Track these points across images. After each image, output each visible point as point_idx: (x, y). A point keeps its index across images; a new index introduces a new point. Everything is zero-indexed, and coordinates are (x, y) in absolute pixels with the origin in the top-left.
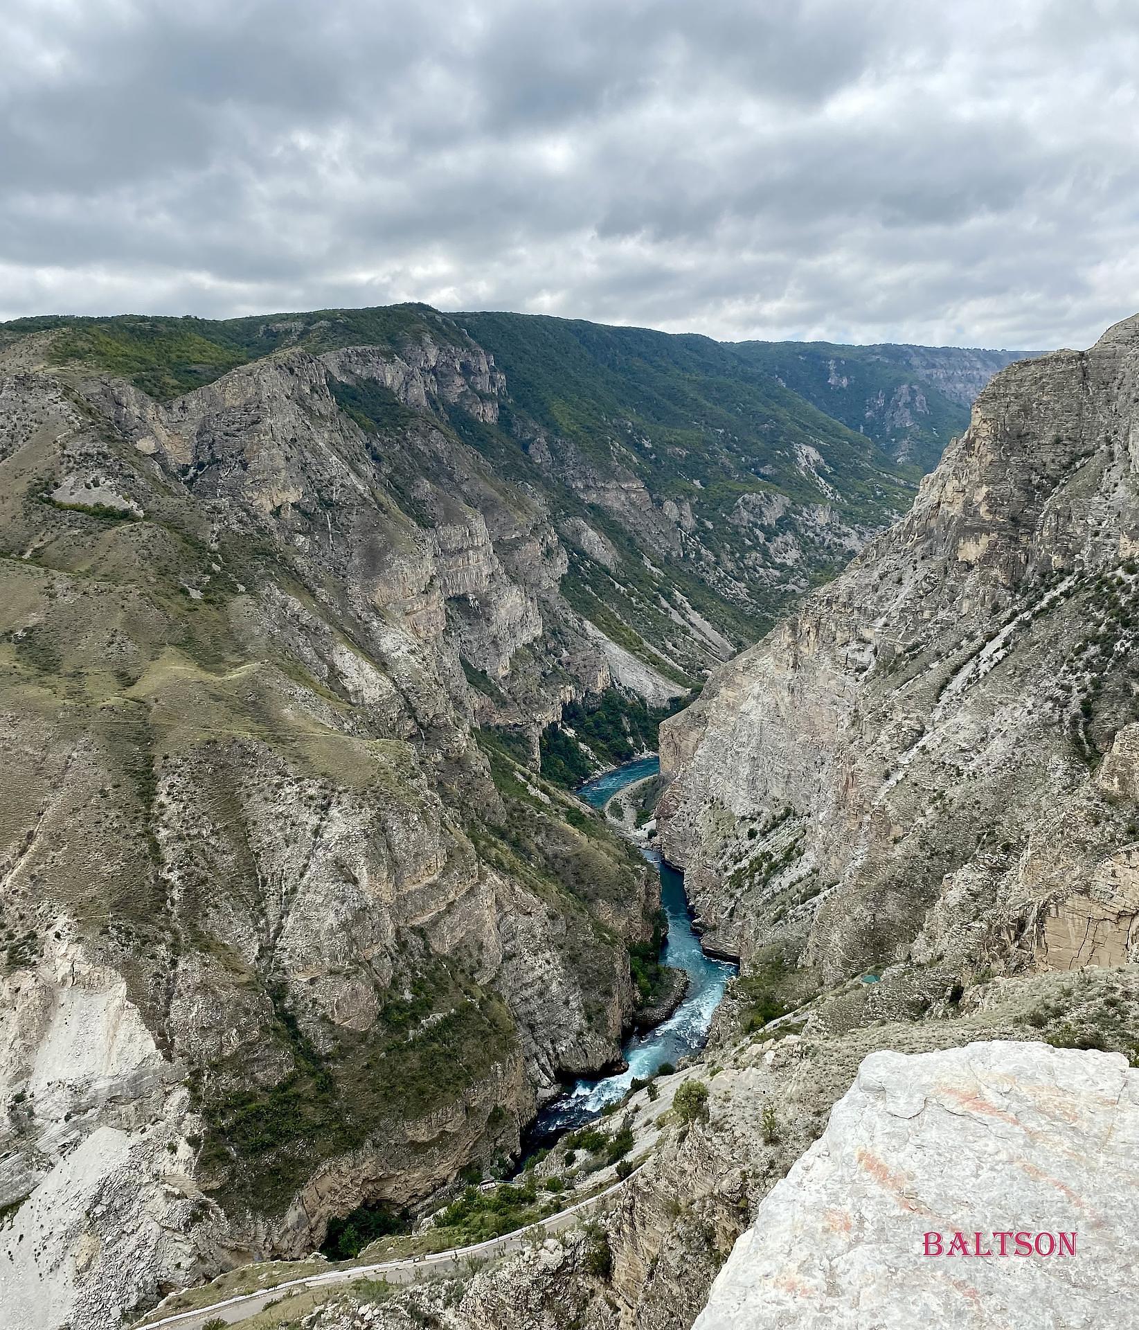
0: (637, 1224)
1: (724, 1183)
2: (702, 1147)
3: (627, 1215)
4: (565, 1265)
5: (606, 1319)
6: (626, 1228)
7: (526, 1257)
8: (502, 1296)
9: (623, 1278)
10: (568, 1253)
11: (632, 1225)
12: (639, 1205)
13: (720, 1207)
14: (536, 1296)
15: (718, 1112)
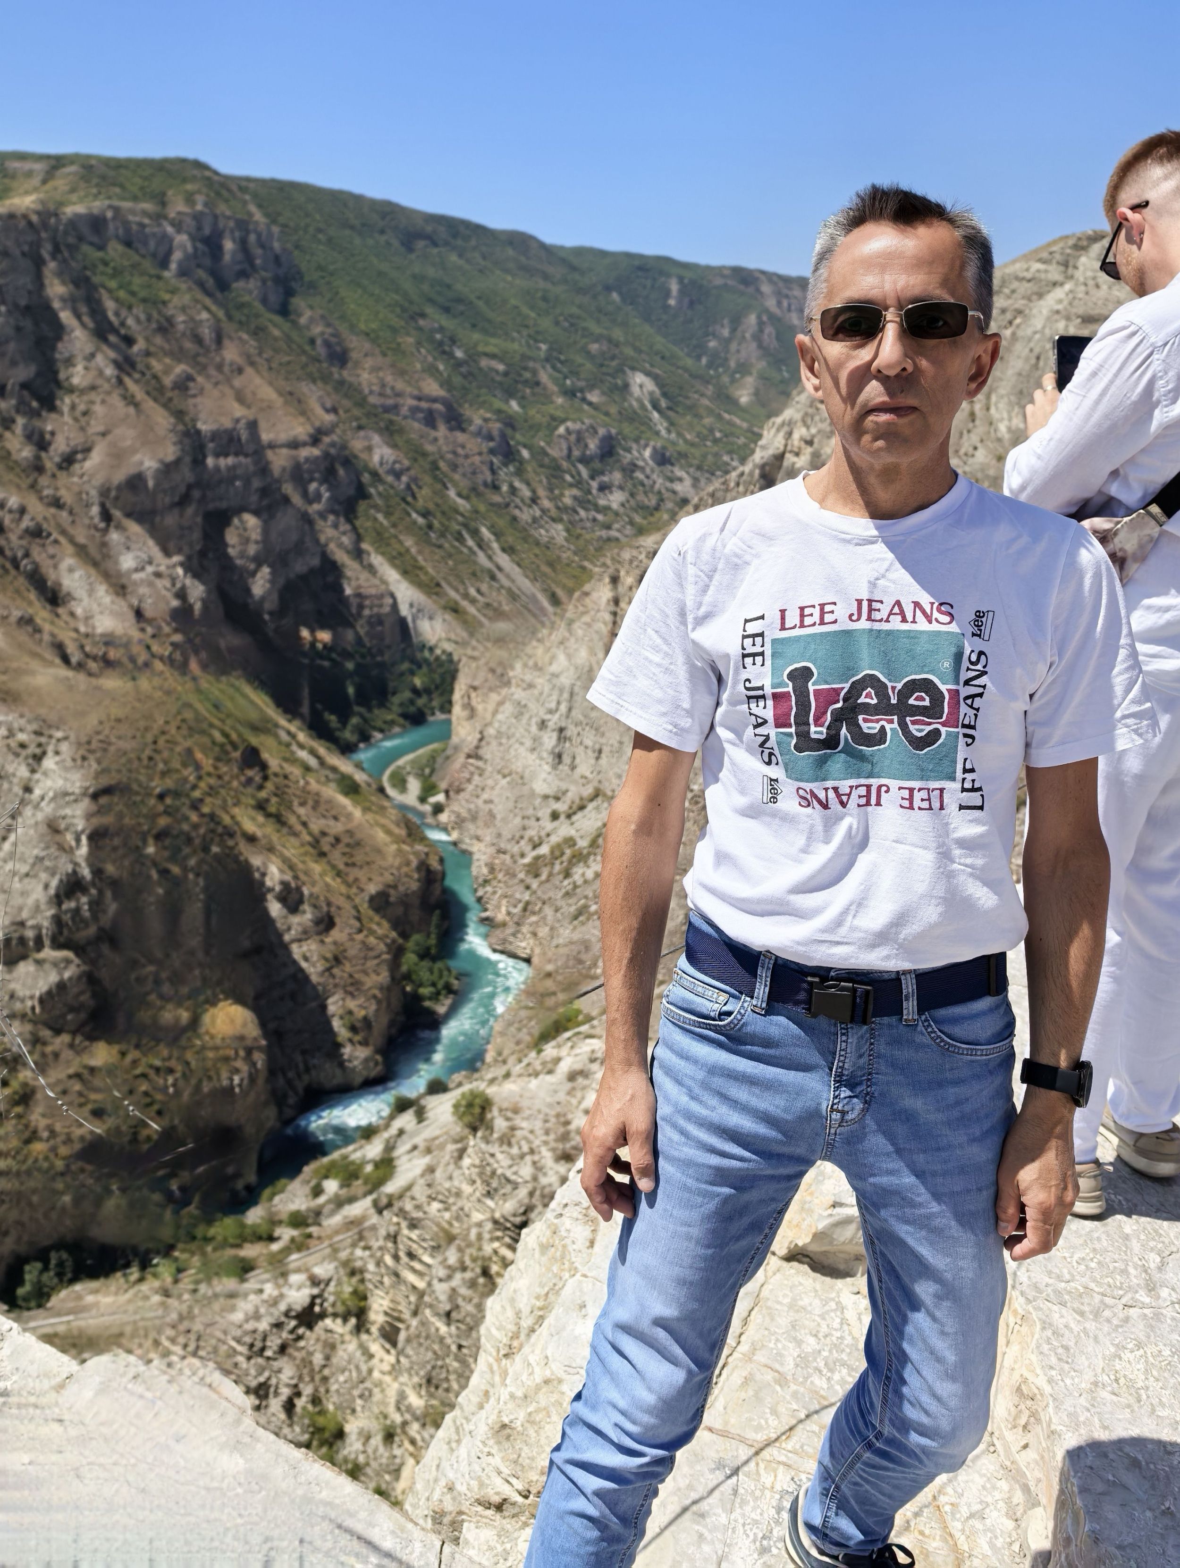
0: (402, 1255)
2: (482, 1167)
3: (390, 1245)
4: (312, 1304)
5: (357, 1368)
6: (388, 1260)
7: (265, 1297)
9: (380, 1318)
10: (315, 1291)
11: (396, 1256)
12: (405, 1232)
14: (273, 1344)
15: (504, 1124)
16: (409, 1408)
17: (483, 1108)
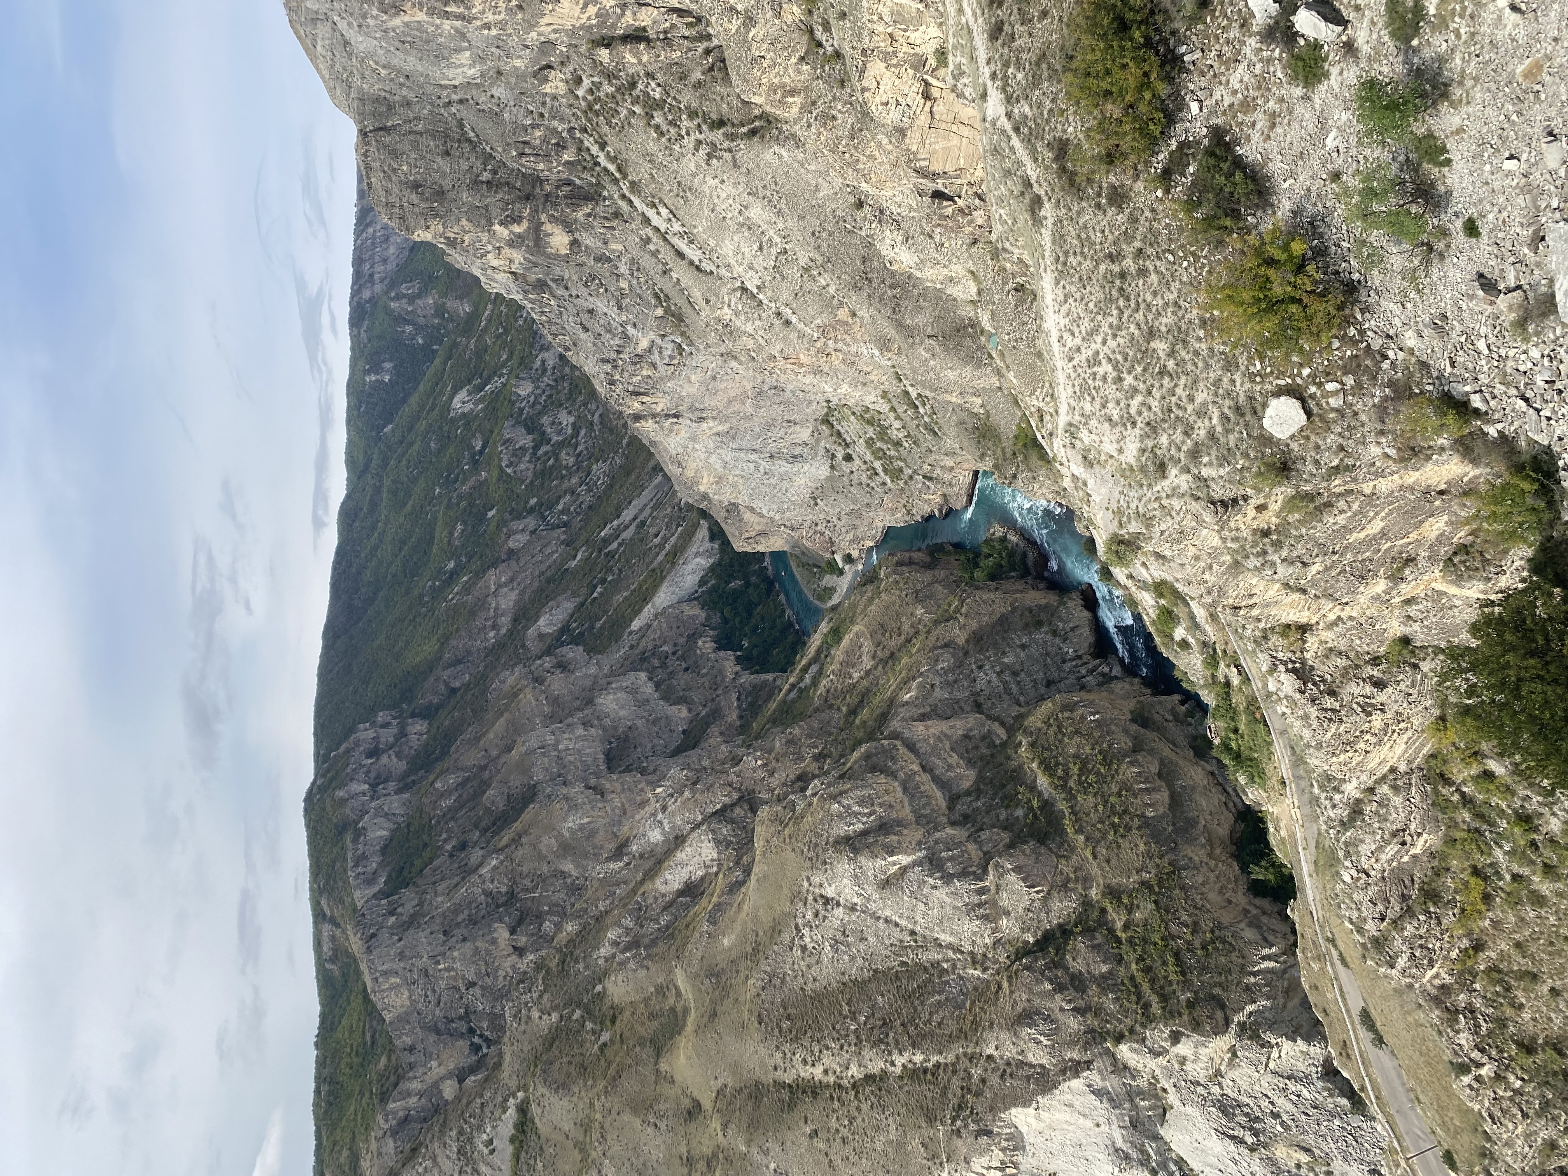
0: (1251, 602)
2: (1171, 541)
3: (1242, 612)
4: (1294, 671)
5: (1348, 630)
6: (1255, 612)
7: (1288, 711)
8: (1329, 735)
9: (1306, 613)
10: (1282, 668)
11: (1252, 607)
12: (1231, 601)
13: (1232, 524)
14: (1329, 702)
15: (1133, 523)
16: (1387, 592)
17: (1121, 542)
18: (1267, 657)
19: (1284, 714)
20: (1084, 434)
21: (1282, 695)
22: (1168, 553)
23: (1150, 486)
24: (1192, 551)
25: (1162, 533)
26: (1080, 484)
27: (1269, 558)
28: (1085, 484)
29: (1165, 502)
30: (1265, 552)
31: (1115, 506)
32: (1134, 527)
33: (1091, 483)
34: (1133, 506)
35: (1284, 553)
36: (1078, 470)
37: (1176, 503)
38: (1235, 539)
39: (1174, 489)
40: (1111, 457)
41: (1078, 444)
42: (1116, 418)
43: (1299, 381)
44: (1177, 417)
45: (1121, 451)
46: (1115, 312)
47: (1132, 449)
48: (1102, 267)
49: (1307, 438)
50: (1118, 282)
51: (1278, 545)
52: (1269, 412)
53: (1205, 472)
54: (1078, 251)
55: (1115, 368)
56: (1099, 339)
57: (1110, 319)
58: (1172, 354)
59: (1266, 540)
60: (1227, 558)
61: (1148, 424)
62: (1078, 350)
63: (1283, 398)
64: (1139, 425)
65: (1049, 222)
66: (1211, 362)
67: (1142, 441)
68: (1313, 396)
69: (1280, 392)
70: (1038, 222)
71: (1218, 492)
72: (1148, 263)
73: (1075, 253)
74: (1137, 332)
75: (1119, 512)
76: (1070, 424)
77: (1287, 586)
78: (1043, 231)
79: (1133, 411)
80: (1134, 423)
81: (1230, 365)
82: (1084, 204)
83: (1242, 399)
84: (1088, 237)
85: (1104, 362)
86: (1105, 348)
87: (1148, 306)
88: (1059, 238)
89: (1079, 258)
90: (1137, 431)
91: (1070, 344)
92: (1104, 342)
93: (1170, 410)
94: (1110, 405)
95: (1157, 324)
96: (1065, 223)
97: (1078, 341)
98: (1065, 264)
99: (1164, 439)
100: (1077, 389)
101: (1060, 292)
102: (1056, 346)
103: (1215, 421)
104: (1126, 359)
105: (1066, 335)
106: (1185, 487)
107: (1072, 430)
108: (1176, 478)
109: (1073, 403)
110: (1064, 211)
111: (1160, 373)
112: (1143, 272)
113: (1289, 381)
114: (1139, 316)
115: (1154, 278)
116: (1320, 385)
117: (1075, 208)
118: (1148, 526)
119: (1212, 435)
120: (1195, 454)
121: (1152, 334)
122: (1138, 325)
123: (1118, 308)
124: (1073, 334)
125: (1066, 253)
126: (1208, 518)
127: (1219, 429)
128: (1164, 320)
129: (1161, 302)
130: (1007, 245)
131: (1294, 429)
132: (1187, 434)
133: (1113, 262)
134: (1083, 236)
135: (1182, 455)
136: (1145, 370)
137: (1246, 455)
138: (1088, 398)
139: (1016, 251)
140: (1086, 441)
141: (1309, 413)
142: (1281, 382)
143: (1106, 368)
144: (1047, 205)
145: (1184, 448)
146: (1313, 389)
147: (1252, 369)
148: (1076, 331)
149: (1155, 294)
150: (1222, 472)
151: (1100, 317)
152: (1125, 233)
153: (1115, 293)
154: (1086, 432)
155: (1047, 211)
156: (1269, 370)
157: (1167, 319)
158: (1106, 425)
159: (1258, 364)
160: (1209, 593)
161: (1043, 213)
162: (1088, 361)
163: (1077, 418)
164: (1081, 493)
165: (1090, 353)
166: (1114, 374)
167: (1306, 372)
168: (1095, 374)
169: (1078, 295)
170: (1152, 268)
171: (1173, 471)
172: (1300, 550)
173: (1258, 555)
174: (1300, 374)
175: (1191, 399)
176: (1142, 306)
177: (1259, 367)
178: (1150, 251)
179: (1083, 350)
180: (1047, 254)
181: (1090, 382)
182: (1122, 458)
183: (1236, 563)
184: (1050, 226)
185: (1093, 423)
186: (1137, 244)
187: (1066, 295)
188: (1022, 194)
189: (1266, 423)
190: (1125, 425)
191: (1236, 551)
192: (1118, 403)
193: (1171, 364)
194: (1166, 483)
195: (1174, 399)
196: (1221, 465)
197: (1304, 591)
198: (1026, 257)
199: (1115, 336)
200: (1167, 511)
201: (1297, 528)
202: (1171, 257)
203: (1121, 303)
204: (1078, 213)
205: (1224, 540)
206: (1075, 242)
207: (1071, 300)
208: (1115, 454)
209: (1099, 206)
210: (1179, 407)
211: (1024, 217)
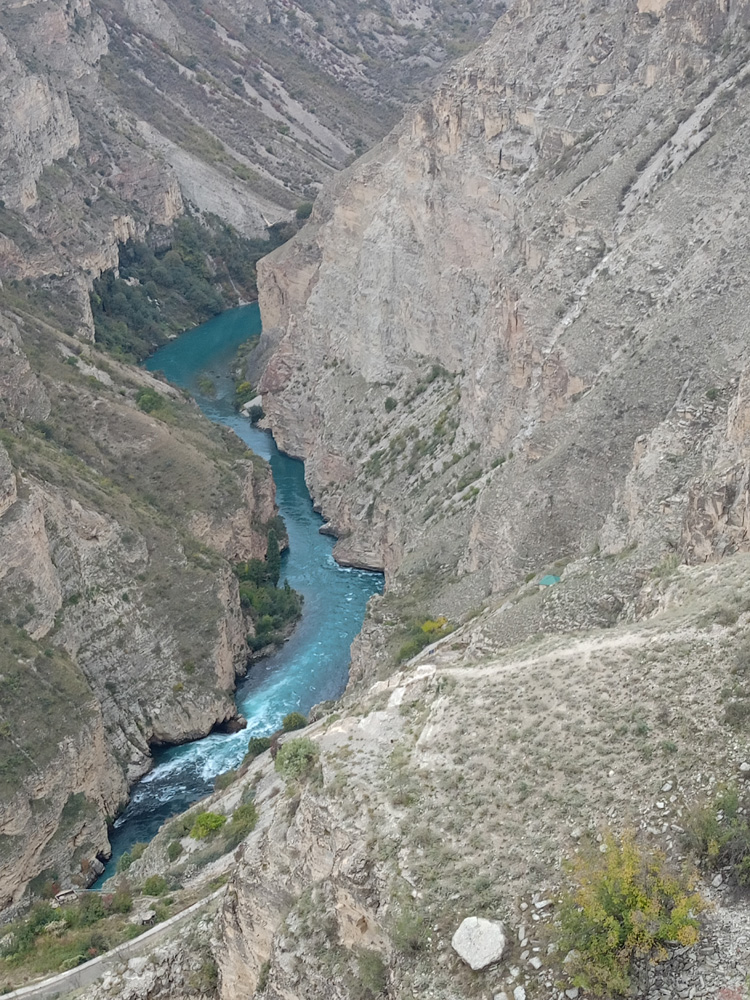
0: (243, 925)
1: (345, 861)
3: (229, 916)
6: (230, 933)
7: (106, 985)
9: (233, 994)
10: (161, 971)
11: (237, 926)
12: (242, 901)
13: (342, 892)
15: (334, 773)
17: (309, 758)
18: (174, 952)
19: (101, 981)
20: (442, 701)
21: (126, 976)
22: (299, 818)
23: (382, 788)
24: (303, 847)
25: (325, 809)
26: (380, 702)
27: (302, 942)
28: (379, 709)
29: (364, 809)
30: (308, 936)
31: (354, 746)
32: (329, 774)
33: (382, 715)
34: (356, 770)
35: (309, 960)
36: (397, 699)
37: (362, 823)
38: (322, 897)
39: (382, 818)
40: (417, 737)
41: (429, 697)
42: (465, 738)
43: (525, 955)
44: (471, 813)
45: (424, 749)
46: (597, 725)
47: (426, 761)
48: (651, 706)
49: (454, 972)
50: (634, 726)
51: (319, 950)
52: (485, 923)
53: (404, 852)
54: (672, 674)
55: (529, 733)
56: (563, 709)
57: (588, 721)
58: (548, 799)
59: (323, 935)
60: (297, 891)
61: (460, 779)
62: (548, 685)
63: (502, 938)
64: (459, 767)
65: (703, 636)
66: (542, 847)
67: (438, 774)
68: (506, 973)
69: (509, 932)
70: (704, 622)
71: (382, 871)
72: (660, 760)
73: (667, 671)
74: (574, 754)
75: (346, 753)
76: (454, 684)
77: (268, 966)
78: (693, 629)
79: (474, 759)
80: (460, 761)
81: (539, 872)
82: (728, 676)
83: (497, 889)
84: (687, 685)
85: (534, 718)
86: (551, 719)
87: (606, 767)
88: (684, 650)
89: (662, 676)
90: (450, 766)
91: (555, 674)
92: (559, 716)
93: (479, 804)
94: (481, 730)
95: (585, 777)
96: (704, 656)
97: (559, 684)
98: (654, 659)
99: (441, 799)
100: (500, 688)
101: (620, 656)
102: (551, 656)
103: (469, 860)
104: (540, 744)
105: (566, 668)
106: (384, 830)
107: (445, 685)
108: (395, 819)
109: (480, 684)
110: (718, 652)
111: (524, 788)
112: (646, 756)
113: (524, 943)
114: (593, 756)
115: (641, 769)
116: (520, 980)
117: (722, 666)
118: (332, 792)
119: (449, 858)
120: (425, 840)
121: (572, 773)
122: (582, 756)
123: (603, 729)
124: (567, 677)
125: (667, 660)
126: (346, 863)
127: (459, 866)
128: (589, 787)
129: (611, 781)
130: (673, 587)
131: (464, 954)
132: (450, 827)
133: (658, 718)
134: (689, 679)
135: (422, 825)
136: (527, 769)
137: (428, 900)
138: (488, 702)
139: (667, 597)
140: (435, 705)
141: (486, 969)
142: (521, 935)
143: (528, 719)
144: (726, 630)
145: (432, 827)
146: (515, 972)
147: (536, 897)
148: (572, 680)
149: (621, 772)
150: (405, 874)
151: (589, 708)
152: (696, 730)
153: (620, 724)
154: (446, 702)
155: (720, 632)
156: (536, 917)
157: (591, 792)
158: (455, 727)
159: (543, 903)
160: (252, 873)
161: (715, 627)
162: (535, 699)
163: (464, 691)
164: (367, 704)
165: (544, 701)
166: (520, 732)
167: (536, 962)
168: (519, 708)
169: (615, 679)
170: (653, 765)
171: (402, 814)
172: (314, 977)
173: (304, 928)
174: (532, 955)
175: (494, 828)
176: (605, 759)
177: (539, 905)
178: (673, 763)
179: (547, 691)
180: (664, 636)
181: (509, 703)
182: (415, 752)
183: (290, 902)
184: (700, 637)
185: (457, 710)
186: (681, 747)
187: (613, 664)
188: (737, 600)
189: (471, 921)
190: (456, 751)
191: (307, 901)
192: (484, 740)
193: (534, 800)
194: (387, 807)
195: (492, 808)
196: (414, 873)
197: (262, 988)
198: (659, 612)
199: (567, 728)
200: (352, 812)
201: (341, 972)
202: (667, 787)
203: (609, 733)
204: (716, 671)
205: (321, 884)
206: (681, 670)
207: (609, 671)
208: (419, 742)
209: (726, 695)
210: (484, 814)
211: (709, 604)
